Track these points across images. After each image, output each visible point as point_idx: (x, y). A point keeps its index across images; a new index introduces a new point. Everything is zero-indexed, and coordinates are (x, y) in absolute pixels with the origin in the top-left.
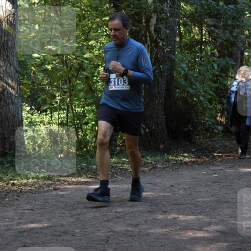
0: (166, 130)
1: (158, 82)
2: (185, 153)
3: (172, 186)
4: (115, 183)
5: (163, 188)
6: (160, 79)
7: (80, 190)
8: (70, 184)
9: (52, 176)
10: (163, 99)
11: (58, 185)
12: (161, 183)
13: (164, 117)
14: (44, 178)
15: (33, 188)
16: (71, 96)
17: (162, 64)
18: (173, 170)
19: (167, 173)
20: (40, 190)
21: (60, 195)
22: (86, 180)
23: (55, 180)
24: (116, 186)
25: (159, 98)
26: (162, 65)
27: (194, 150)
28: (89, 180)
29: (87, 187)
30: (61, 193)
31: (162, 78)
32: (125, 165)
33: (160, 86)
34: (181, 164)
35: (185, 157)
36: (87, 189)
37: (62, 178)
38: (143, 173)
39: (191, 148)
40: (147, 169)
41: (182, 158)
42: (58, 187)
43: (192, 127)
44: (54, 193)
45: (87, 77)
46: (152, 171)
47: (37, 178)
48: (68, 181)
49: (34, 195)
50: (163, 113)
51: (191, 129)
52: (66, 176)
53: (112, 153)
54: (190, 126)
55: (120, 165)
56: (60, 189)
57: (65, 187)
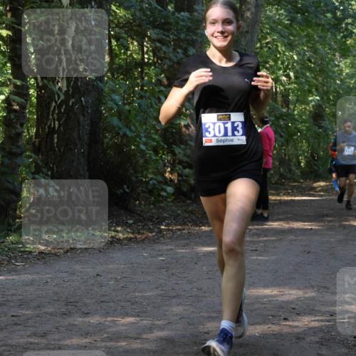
1: (79, 122)
2: (118, 226)
3: (98, 275)
4: (13, 273)
5: (85, 278)
6: (82, 118)
10: (86, 147)
12: (81, 272)
17: (83, 96)
18: (100, 251)
19: (91, 256)
24: (14, 277)
25: (79, 146)
26: (84, 98)
27: (131, 222)
31: (84, 115)
32: (28, 246)
33: (81, 128)
34: (112, 242)
35: (118, 232)
38: (56, 258)
39: (126, 217)
40: (61, 251)
41: (114, 234)
43: (128, 188)
46: (68, 254)
50: (86, 168)
51: (127, 190)
53: (10, 228)
54: (125, 186)
55: (21, 246)
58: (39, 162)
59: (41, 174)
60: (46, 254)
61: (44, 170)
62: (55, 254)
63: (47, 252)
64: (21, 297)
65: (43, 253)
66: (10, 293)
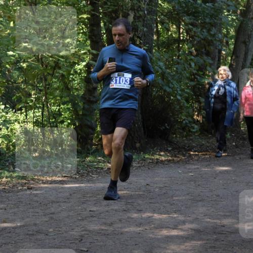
0: (142, 129)
2: (162, 152)
3: (147, 185)
4: (90, 182)
5: (139, 186)
7: (54, 189)
8: (45, 183)
9: (27, 176)
11: (33, 184)
12: (136, 182)
13: (140, 115)
14: (19, 177)
15: (6, 187)
16: (46, 94)
19: (143, 171)
20: (13, 190)
21: (34, 194)
22: (60, 179)
23: (30, 179)
24: (92, 185)
27: (170, 149)
28: (64, 179)
29: (61, 186)
30: (35, 192)
32: (100, 164)
34: (157, 163)
35: (161, 155)
36: (62, 188)
37: (36, 177)
39: (167, 145)
41: (158, 157)
42: (32, 186)
43: (168, 125)
44: (28, 192)
45: (63, 76)
47: (11, 177)
48: (43, 180)
49: (7, 194)
50: (140, 112)
51: (168, 127)
52: (40, 176)
53: (88, 152)
54: (166, 124)
55: (96, 164)
56: (34, 188)
57: (39, 186)
64: (95, 199)
66: (88, 196)
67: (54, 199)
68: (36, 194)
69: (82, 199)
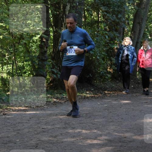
2: (87, 91)
4: (43, 110)
7: (20, 115)
8: (14, 111)
9: (3, 106)
11: (6, 112)
16: (15, 55)
18: (79, 102)
21: (7, 118)
22: (24, 108)
23: (4, 109)
24: (43, 112)
27: (93, 89)
28: (26, 108)
29: (24, 113)
30: (8, 117)
32: (49, 99)
34: (84, 98)
35: (87, 93)
36: (25, 114)
37: (9, 107)
38: (61, 104)
39: (91, 88)
40: (63, 101)
41: (85, 94)
42: (6, 113)
43: (91, 75)
44: (4, 117)
45: (25, 43)
46: (66, 103)
48: (13, 109)
51: (91, 76)
52: (11, 106)
54: (90, 74)
56: (7, 114)
57: (10, 113)
58: (54, 64)
59: (55, 69)
60: (56, 102)
61: (56, 67)
62: (61, 103)
63: (57, 102)
64: (46, 121)
65: (55, 102)
66: (41, 119)
67: (20, 121)
68: (9, 118)
69: (37, 121)
